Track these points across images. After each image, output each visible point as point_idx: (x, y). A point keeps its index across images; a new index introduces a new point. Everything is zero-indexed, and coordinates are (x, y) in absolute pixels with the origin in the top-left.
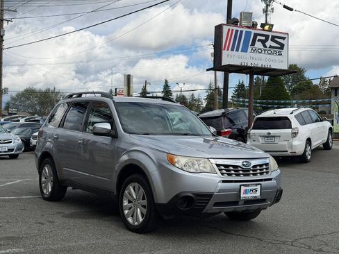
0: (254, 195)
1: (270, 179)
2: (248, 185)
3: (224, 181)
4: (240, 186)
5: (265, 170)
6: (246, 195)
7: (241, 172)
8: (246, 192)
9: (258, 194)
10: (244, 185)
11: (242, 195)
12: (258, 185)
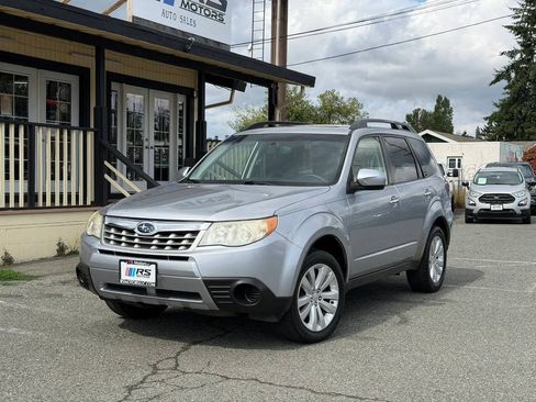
0: (145, 280)
2: (133, 262)
3: (102, 251)
4: (121, 261)
6: (131, 278)
7: (137, 241)
8: (130, 272)
9: (152, 279)
11: (124, 277)
12: (151, 263)
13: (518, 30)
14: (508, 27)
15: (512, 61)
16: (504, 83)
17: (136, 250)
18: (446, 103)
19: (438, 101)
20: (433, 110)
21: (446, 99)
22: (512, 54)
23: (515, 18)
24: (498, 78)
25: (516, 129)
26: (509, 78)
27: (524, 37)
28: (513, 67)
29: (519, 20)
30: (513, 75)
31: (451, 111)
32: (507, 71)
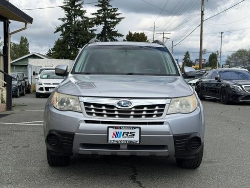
1: (162, 123)
2: (120, 128)
3: (87, 122)
4: (108, 127)
5: (156, 112)
6: (118, 139)
7: (116, 113)
8: (116, 135)
9: (136, 139)
10: (113, 127)
12: (135, 128)
13: (66, 9)
14: (62, 7)
15: (64, 23)
16: (60, 33)
17: (117, 119)
18: (26, 40)
19: (21, 39)
20: (19, 43)
21: (26, 38)
22: (63, 20)
23: (64, 3)
24: (58, 30)
25: (66, 54)
26: (62, 31)
27: (68, 12)
28: (64, 26)
29: (66, 4)
30: (64, 30)
31: (28, 45)
32: (62, 27)
